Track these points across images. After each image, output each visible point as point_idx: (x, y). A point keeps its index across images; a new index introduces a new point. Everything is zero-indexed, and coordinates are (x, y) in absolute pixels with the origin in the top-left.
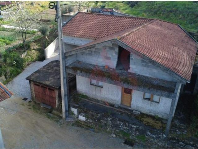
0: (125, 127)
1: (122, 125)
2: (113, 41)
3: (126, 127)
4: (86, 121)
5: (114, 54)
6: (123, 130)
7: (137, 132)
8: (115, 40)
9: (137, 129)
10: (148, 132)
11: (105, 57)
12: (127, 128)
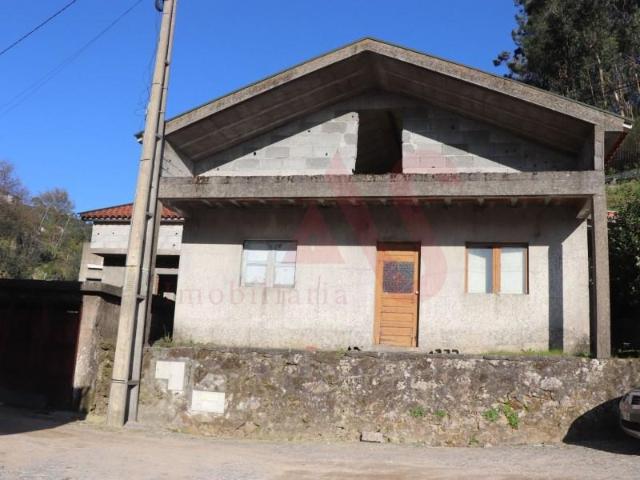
0: (423, 385)
1: (407, 375)
2: (358, 44)
3: (427, 378)
4: (226, 412)
5: (343, 144)
6: (416, 404)
7: (481, 391)
8: (368, 41)
9: (479, 371)
10: (529, 374)
11: (308, 160)
12: (435, 385)
